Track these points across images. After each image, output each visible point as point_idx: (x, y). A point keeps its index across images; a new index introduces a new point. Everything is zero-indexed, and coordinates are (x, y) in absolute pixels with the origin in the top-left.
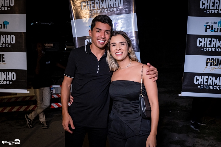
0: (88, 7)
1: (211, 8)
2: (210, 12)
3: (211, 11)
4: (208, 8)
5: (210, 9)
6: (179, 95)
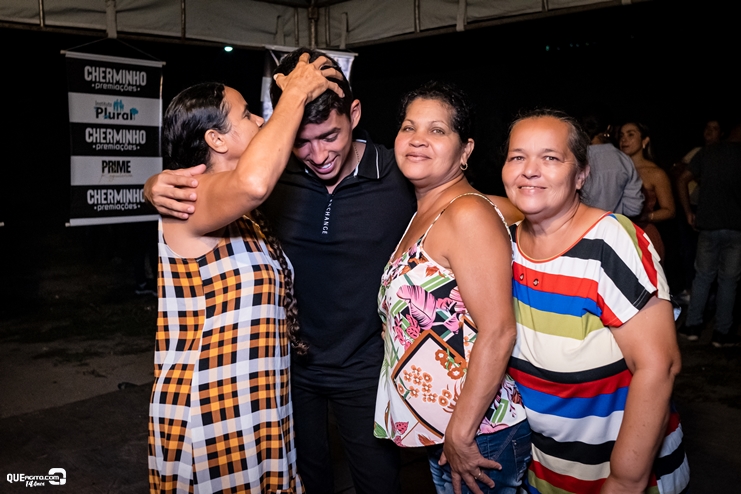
2: (100, 86)
6: (67, 225)
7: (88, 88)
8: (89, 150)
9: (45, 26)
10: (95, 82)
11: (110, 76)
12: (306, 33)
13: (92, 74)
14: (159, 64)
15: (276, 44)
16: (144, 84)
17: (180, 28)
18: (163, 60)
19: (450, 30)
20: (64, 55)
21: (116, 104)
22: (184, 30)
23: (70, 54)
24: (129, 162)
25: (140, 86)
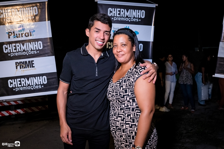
0: (5, 15)
1: (118, 16)
3: (118, 19)
4: (115, 16)
5: (116, 17)
11: (123, 13)
13: (112, 12)
16: (143, 17)
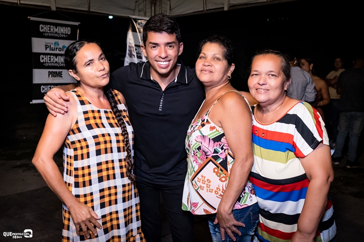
2: (47, 34)
6: (31, 103)
7: (41, 35)
8: (42, 66)
9: (20, 4)
10: (45, 32)
11: (53, 29)
12: (150, 10)
13: (43, 29)
14: (77, 24)
15: (134, 15)
16: (69, 33)
17: (87, 6)
18: (78, 22)
19: (221, 10)
20: (30, 19)
21: (55, 43)
22: (89, 7)
23: (32, 19)
24: (61, 72)
25: (67, 34)
